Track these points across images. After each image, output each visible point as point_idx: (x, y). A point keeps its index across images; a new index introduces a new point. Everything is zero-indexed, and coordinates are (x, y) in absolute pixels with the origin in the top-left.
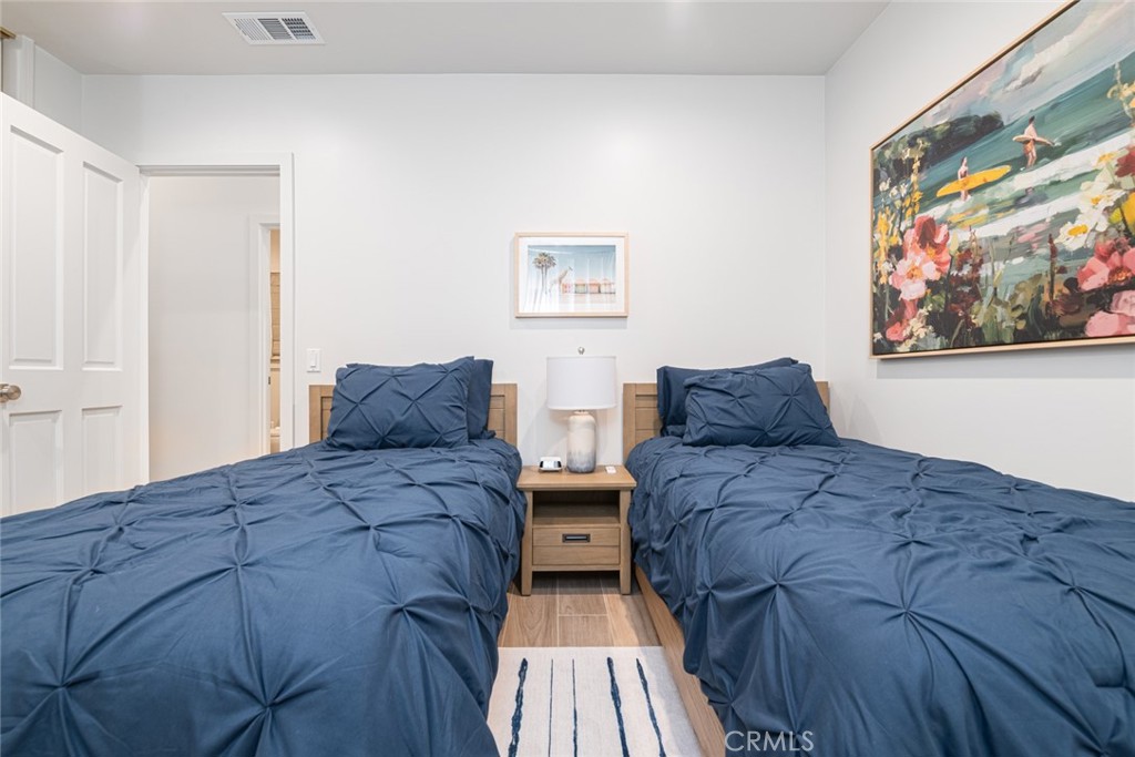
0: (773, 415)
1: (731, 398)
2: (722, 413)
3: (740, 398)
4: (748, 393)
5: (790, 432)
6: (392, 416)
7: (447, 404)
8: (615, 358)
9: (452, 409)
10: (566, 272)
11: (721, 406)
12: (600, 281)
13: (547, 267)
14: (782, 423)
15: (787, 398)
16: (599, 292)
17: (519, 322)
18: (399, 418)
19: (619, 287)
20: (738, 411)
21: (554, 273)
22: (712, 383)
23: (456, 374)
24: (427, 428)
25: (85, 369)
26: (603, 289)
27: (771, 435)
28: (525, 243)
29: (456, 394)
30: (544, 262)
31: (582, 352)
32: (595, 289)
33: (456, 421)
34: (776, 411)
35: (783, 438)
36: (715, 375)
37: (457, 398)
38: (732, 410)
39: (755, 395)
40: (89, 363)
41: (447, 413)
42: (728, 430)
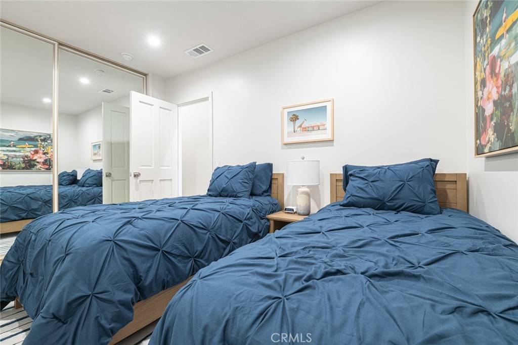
0: (391, 192)
1: (367, 182)
2: (360, 190)
3: (372, 182)
4: (377, 179)
5: (401, 203)
6: (222, 185)
7: (240, 181)
8: (319, 161)
9: (242, 183)
10: (304, 122)
11: (360, 186)
12: (319, 124)
13: (296, 120)
14: (396, 197)
15: (402, 183)
16: (319, 129)
17: (285, 146)
18: (224, 186)
19: (329, 126)
20: (369, 189)
21: (298, 123)
22: (359, 173)
23: (246, 169)
24: (232, 190)
25: (161, 168)
26: (321, 128)
27: (388, 204)
28: (286, 111)
29: (245, 177)
30: (294, 118)
31: (303, 158)
32: (317, 128)
33: (243, 188)
34: (393, 190)
35: (396, 206)
36: (363, 169)
37: (245, 179)
38: (365, 189)
39: (381, 180)
40: (162, 166)
41: (239, 184)
42: (362, 200)
